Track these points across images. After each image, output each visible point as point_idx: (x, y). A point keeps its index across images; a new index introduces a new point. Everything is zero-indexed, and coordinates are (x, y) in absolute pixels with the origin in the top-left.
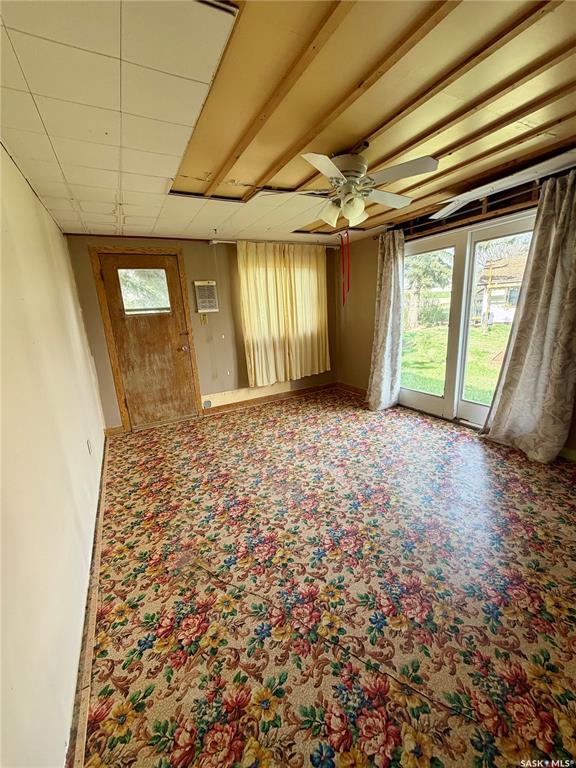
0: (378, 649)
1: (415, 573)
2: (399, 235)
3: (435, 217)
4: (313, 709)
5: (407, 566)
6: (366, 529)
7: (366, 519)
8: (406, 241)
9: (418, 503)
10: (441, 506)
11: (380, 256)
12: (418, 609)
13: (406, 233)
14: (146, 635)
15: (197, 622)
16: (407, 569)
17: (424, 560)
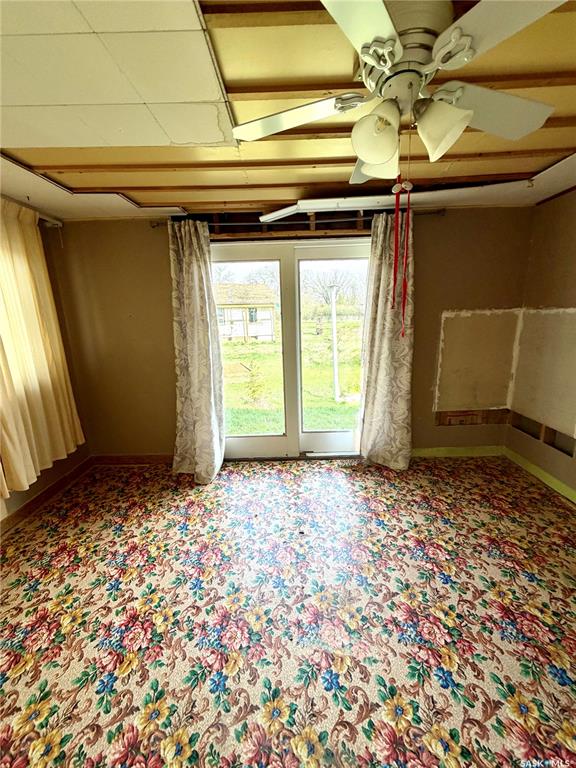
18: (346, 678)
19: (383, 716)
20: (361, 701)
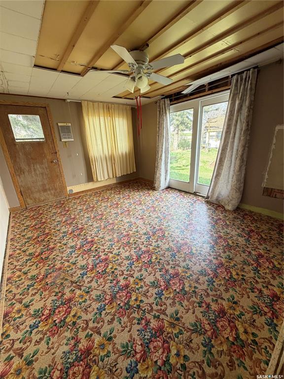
0: (159, 307)
1: (176, 268)
2: (167, 101)
3: (184, 92)
4: (127, 344)
5: (173, 264)
6: (154, 249)
7: (154, 244)
8: (171, 105)
9: (178, 234)
10: (188, 234)
11: (158, 112)
12: (178, 284)
13: (171, 101)
14: (34, 321)
15: (65, 309)
16: (173, 266)
17: (181, 261)
18: (105, 314)
19: (97, 339)
20: (99, 326)
